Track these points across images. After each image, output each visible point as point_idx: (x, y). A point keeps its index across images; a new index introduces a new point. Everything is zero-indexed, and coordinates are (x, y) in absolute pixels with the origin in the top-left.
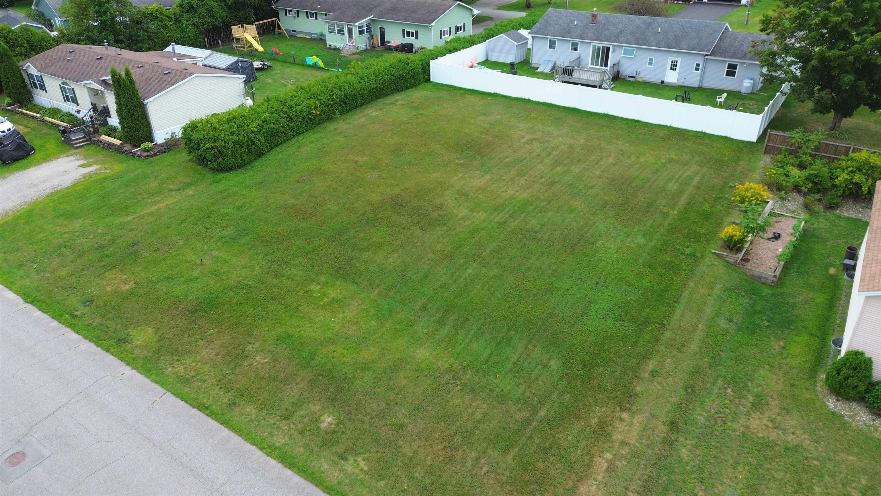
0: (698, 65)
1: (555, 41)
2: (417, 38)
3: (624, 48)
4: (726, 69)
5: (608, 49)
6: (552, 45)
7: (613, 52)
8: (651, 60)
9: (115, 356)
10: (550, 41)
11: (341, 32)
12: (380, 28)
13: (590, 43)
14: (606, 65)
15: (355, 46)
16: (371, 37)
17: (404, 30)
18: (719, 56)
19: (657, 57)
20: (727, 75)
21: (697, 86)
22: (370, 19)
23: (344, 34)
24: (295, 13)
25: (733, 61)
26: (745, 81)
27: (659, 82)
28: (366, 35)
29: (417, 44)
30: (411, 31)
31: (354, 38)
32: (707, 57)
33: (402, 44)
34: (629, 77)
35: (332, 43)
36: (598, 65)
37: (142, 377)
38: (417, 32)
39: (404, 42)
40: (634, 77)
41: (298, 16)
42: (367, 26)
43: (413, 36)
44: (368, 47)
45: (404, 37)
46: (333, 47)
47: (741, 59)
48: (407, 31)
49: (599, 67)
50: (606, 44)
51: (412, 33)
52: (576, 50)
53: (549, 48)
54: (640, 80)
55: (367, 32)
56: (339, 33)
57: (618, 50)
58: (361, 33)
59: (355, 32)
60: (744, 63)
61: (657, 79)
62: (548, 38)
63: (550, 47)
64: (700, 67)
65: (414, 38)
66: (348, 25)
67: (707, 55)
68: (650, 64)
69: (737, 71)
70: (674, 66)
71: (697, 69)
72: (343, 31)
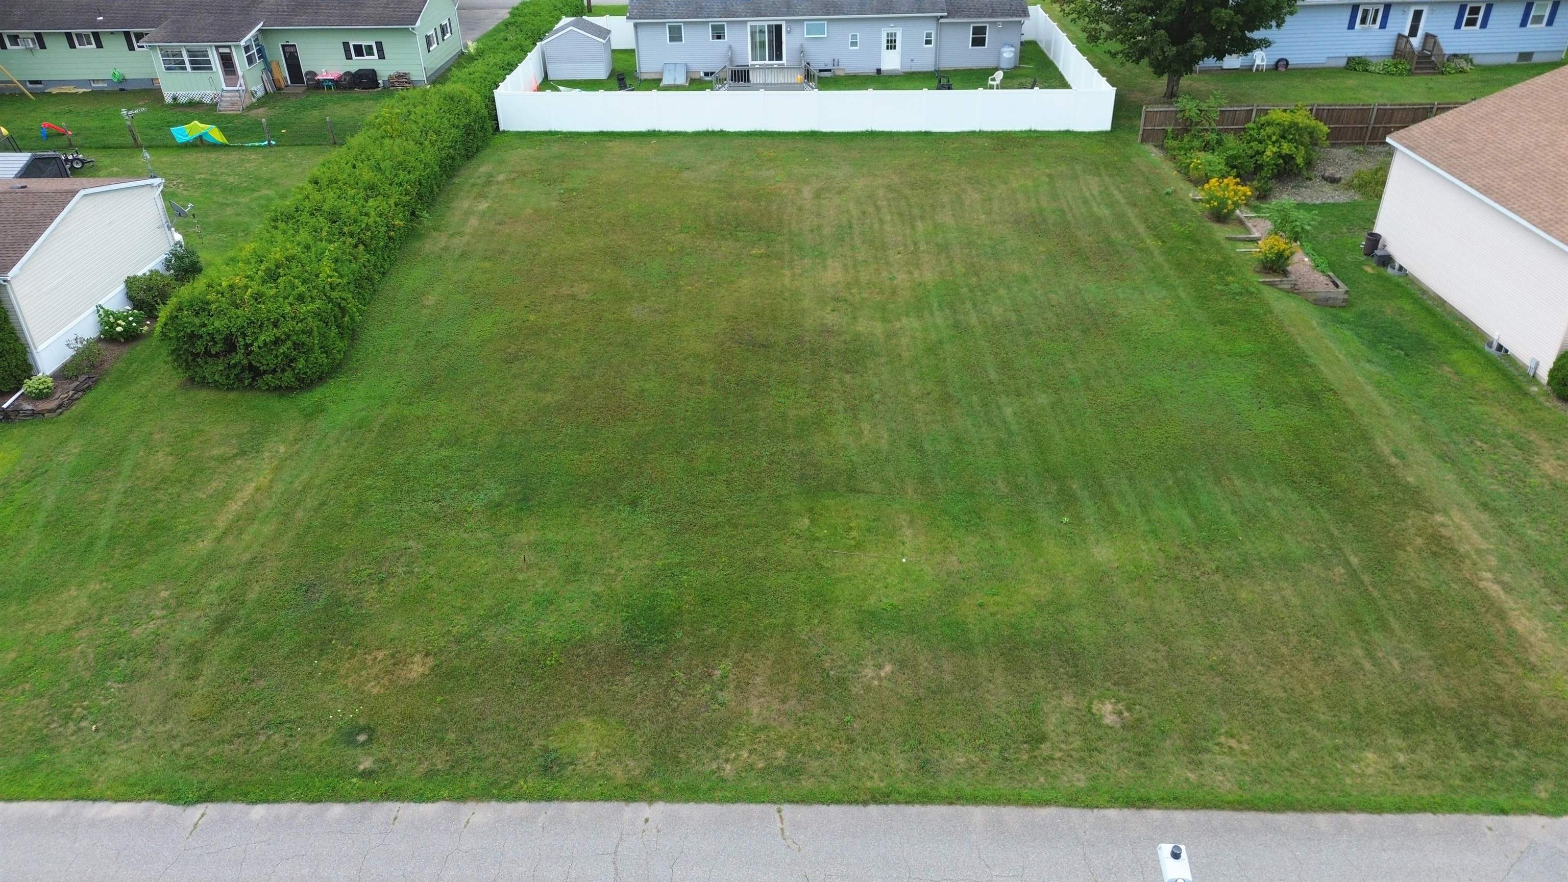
0: (929, 35)
1: (680, 27)
2: (382, 56)
3: (805, 23)
4: (971, 36)
5: (779, 28)
6: (675, 35)
7: (788, 32)
8: (854, 36)
9: (579, 799)
10: (670, 27)
11: (200, 64)
12: (283, 46)
13: (746, 22)
14: (779, 57)
15: (246, 91)
16: (268, 68)
17: (346, 45)
18: (959, 17)
19: (861, 32)
20: (973, 45)
21: (932, 69)
22: (259, 30)
23: (211, 68)
24: (32, 40)
25: (980, 21)
26: (1003, 50)
27: (873, 71)
28: (259, 63)
29: (385, 70)
30: (364, 43)
31: (240, 73)
32: (942, 21)
33: (347, 73)
34: (820, 71)
35: (179, 93)
36: (765, 60)
37: (692, 806)
38: (379, 45)
39: (353, 70)
40: (830, 70)
41: (43, 46)
42: (256, 46)
43: (370, 53)
44: (270, 89)
45: (349, 57)
46: (183, 100)
47: (991, 16)
48: (354, 46)
49: (767, 62)
50: (774, 21)
51: (370, 48)
52: (719, 37)
53: (670, 41)
54: (841, 73)
55: (259, 58)
56: (193, 69)
57: (796, 29)
58: (250, 60)
59: (239, 60)
60: (995, 23)
61: (870, 69)
62: (665, 23)
63: (672, 39)
64: (933, 38)
65: (376, 56)
66: (217, 47)
67: (942, 17)
68: (854, 44)
69: (987, 36)
70: (891, 44)
71: (928, 42)
72: (209, 62)
